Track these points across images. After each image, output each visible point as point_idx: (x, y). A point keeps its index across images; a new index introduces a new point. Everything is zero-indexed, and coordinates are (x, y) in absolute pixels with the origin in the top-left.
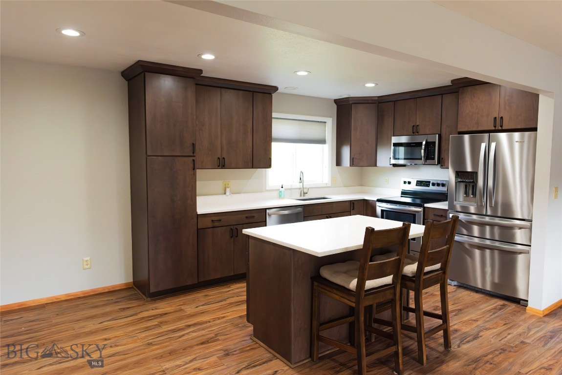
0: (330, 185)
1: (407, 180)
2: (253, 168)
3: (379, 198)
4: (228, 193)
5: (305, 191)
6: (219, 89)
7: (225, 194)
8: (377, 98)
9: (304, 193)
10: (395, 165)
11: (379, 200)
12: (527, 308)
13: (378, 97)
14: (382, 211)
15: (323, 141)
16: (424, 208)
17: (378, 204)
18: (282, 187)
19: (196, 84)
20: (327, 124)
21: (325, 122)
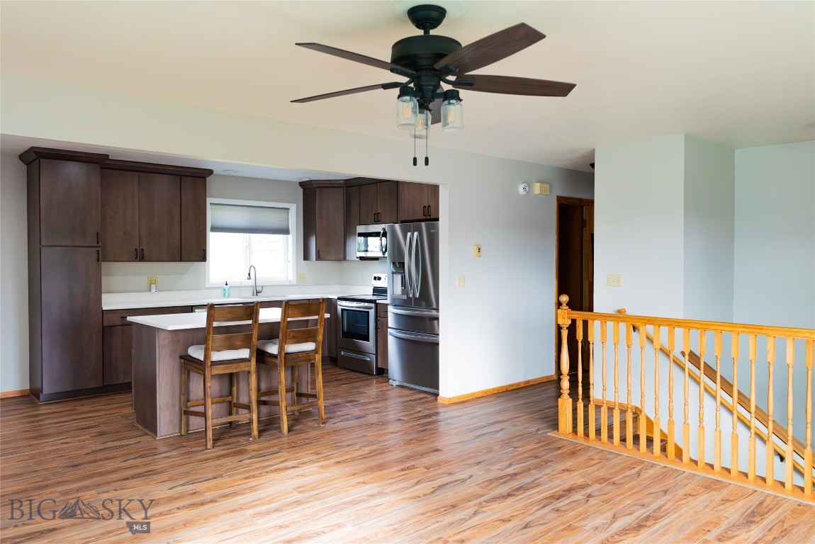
0: (295, 282)
1: (377, 275)
2: (181, 261)
3: (340, 296)
4: (153, 290)
5: (259, 289)
6: (137, 173)
7: (150, 291)
8: (343, 182)
9: (257, 292)
10: (362, 258)
11: (339, 299)
12: (439, 397)
13: (345, 180)
14: (342, 310)
15: (285, 231)
16: (377, 305)
17: (340, 303)
18: (227, 284)
19: (101, 168)
20: (290, 211)
21: (288, 209)
